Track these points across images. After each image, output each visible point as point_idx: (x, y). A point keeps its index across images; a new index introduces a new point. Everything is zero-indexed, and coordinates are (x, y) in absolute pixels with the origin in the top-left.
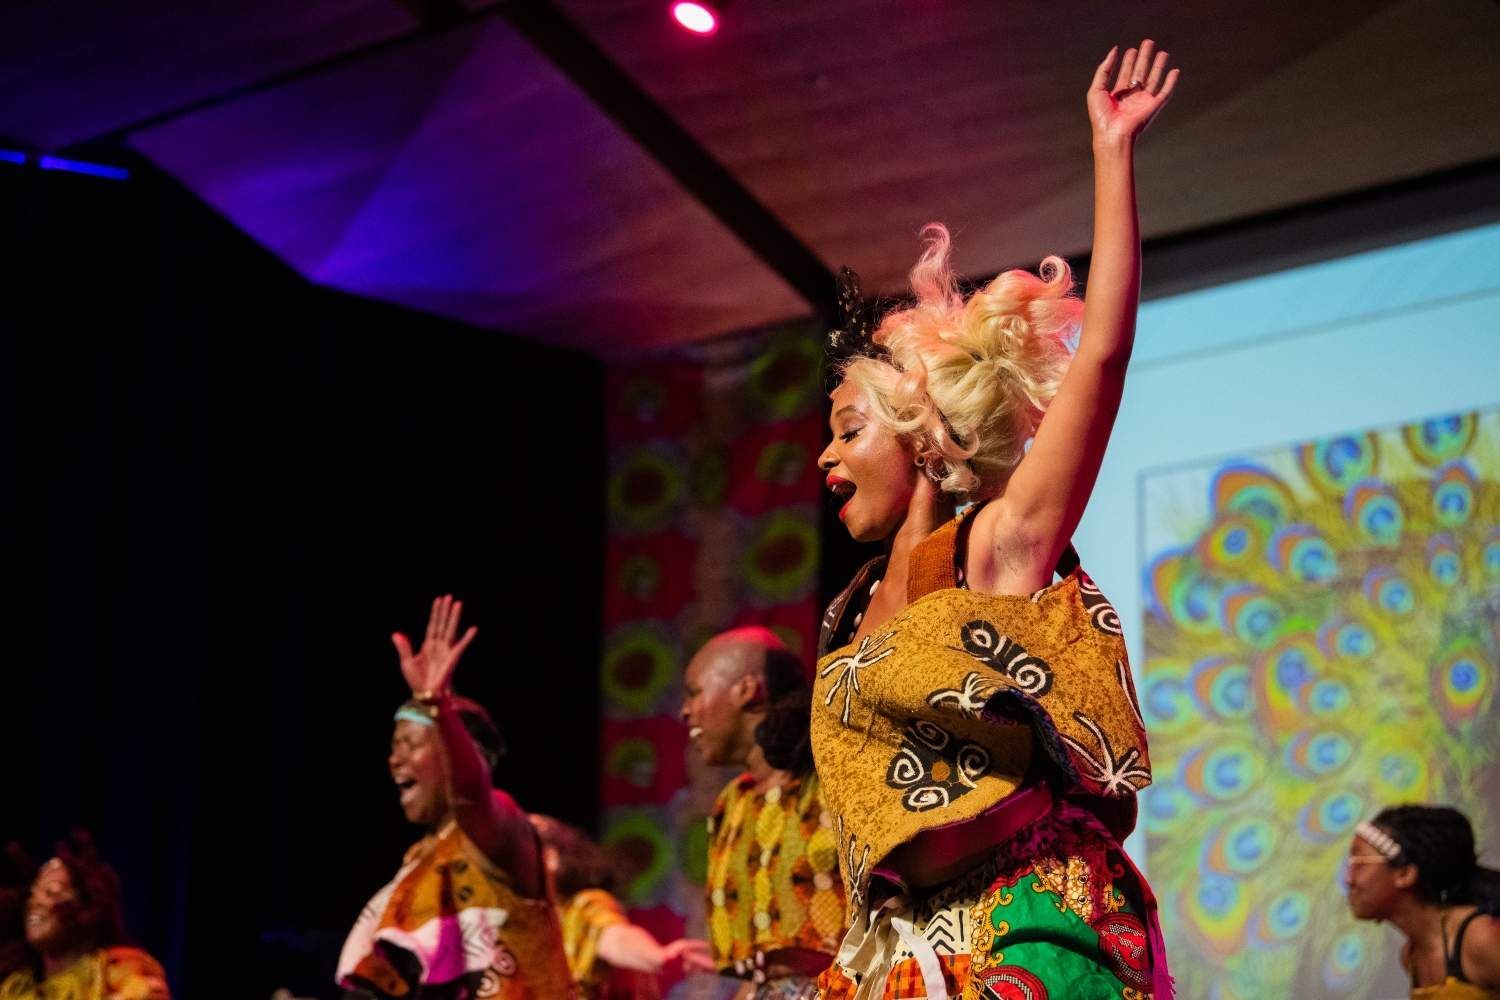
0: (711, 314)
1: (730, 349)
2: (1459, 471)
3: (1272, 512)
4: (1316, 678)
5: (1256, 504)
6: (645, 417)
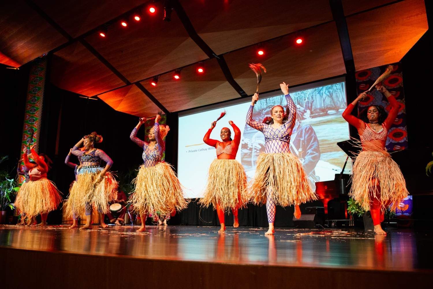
6: (149, 124)
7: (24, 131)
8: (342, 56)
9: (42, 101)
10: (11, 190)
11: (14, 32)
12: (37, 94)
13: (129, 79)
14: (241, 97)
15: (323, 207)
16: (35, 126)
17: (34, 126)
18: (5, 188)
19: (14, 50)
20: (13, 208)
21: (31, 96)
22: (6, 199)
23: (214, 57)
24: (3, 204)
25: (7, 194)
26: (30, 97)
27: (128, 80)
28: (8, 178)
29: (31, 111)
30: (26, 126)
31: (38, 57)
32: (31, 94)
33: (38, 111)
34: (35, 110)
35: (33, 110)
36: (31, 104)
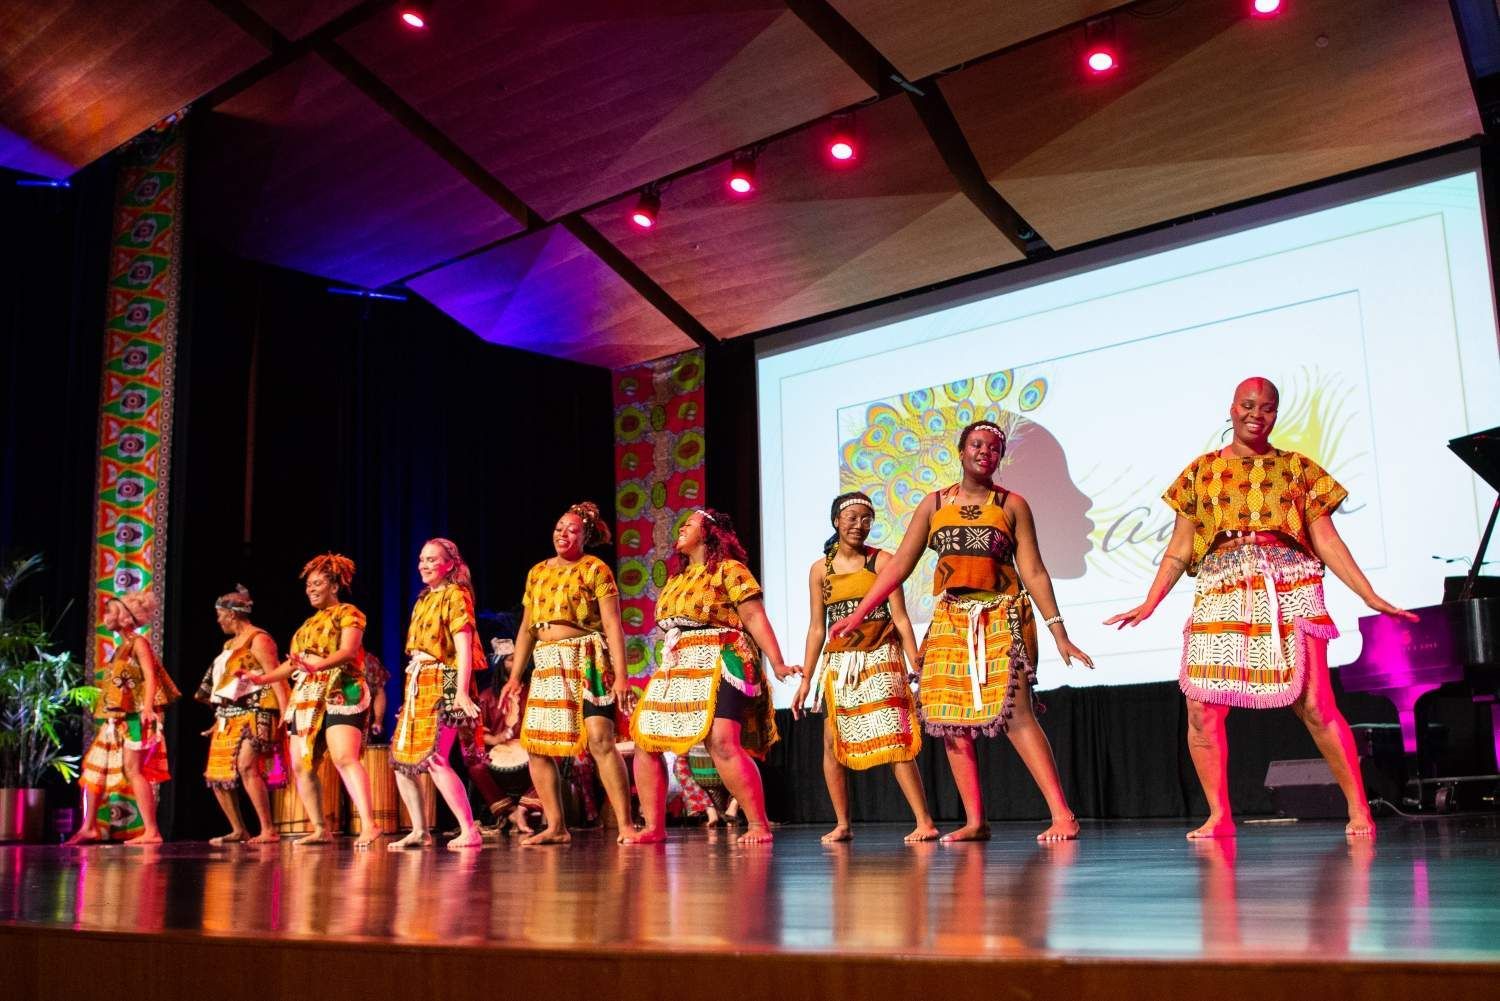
0: (656, 348)
1: (664, 363)
2: (967, 401)
3: (892, 423)
4: (911, 490)
5: (885, 418)
6: (629, 393)
8: (1458, 58)
9: (173, 315)
10: (61, 701)
11: (42, 29)
12: (149, 287)
13: (537, 205)
14: (1022, 257)
15: (1397, 722)
16: (149, 425)
17: (142, 423)
18: (35, 692)
19: (43, 104)
20: (72, 777)
21: (123, 297)
22: (41, 741)
23: (900, 89)
24: (32, 758)
25: (45, 719)
26: (120, 302)
27: (533, 207)
28: (45, 650)
29: (127, 360)
30: (113, 425)
31: (142, 130)
32: (124, 290)
33: (156, 360)
34: (144, 357)
35: (138, 356)
36: (129, 333)
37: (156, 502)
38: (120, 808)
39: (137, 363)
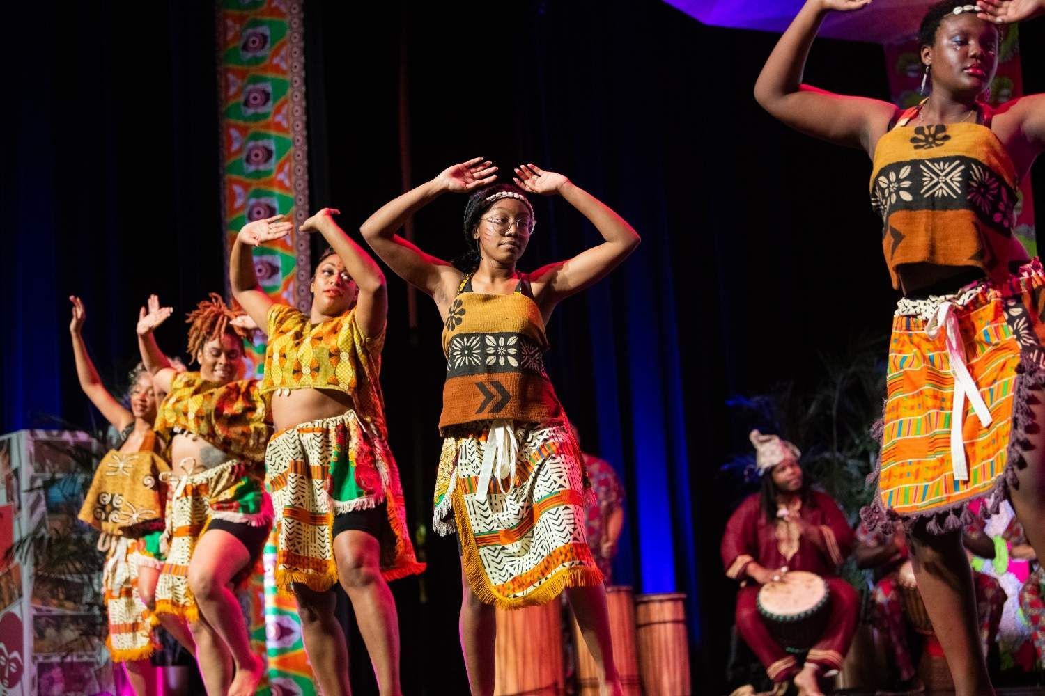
7: (228, 220)
17: (271, 184)
21: (234, 21)
26: (233, 29)
29: (246, 104)
32: (237, 13)
33: (282, 99)
34: (266, 97)
35: (259, 97)
36: (246, 68)
37: (297, 285)
38: (280, 687)
39: (257, 106)
